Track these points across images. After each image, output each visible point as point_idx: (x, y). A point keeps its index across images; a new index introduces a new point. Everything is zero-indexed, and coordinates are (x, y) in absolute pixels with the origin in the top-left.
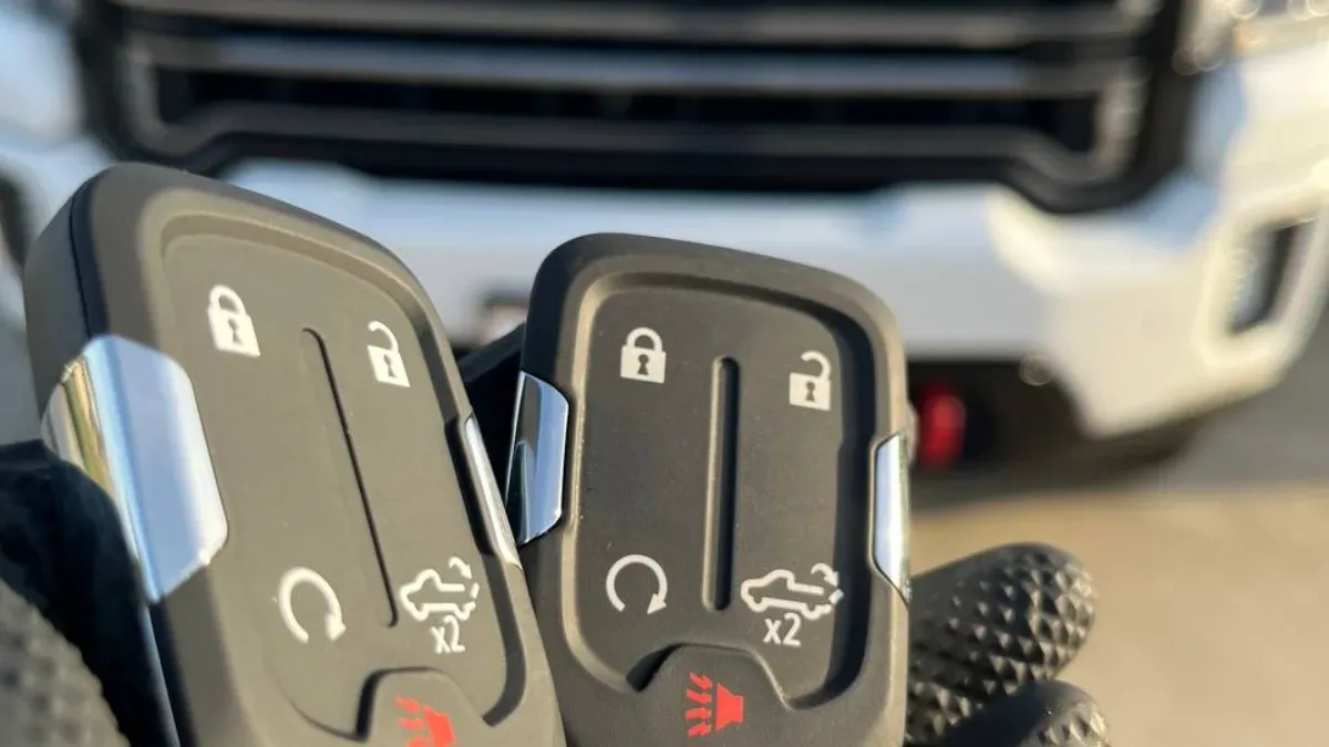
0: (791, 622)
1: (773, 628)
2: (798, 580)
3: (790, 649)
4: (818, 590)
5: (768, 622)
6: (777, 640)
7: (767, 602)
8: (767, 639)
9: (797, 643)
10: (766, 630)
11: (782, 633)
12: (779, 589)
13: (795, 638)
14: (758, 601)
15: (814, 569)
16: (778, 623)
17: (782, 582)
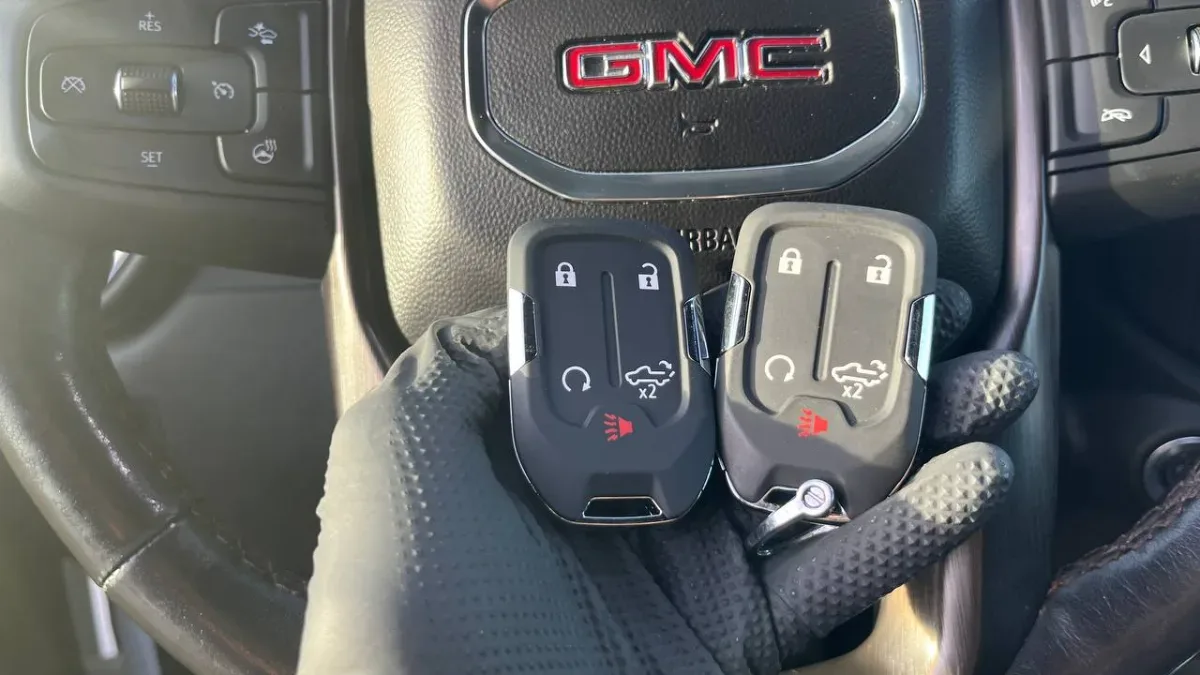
0: (857, 388)
1: (847, 390)
2: (864, 368)
3: (857, 400)
4: (874, 373)
5: (845, 387)
6: (849, 396)
7: (845, 378)
8: (844, 395)
9: (860, 397)
10: (844, 391)
11: (853, 392)
12: (853, 372)
13: (860, 394)
14: (840, 377)
15: (873, 362)
16: (850, 388)
17: (854, 369)
